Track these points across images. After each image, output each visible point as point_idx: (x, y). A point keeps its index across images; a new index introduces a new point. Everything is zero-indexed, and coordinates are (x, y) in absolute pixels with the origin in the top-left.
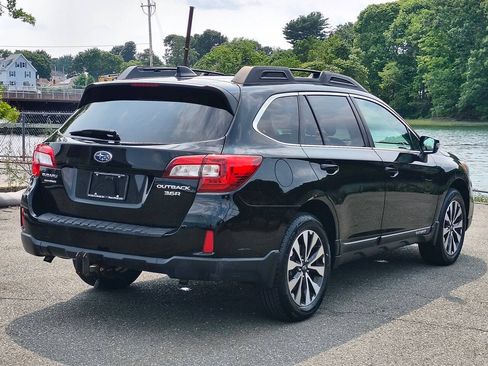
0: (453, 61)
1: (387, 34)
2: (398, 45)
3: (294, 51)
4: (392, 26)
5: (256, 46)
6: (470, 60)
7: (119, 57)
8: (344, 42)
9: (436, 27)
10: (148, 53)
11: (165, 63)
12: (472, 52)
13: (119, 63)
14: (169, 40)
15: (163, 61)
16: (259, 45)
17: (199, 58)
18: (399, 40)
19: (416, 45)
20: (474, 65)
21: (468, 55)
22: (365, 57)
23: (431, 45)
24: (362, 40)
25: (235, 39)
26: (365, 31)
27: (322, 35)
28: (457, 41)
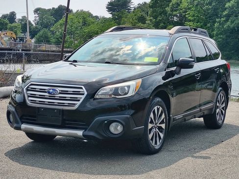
0: (206, 25)
1: (168, 9)
2: (174, 16)
3: (113, 18)
4: (171, 4)
5: (90, 15)
6: (216, 25)
7: (6, 21)
8: (143, 14)
9: (197, 5)
10: (24, 19)
11: (34, 25)
12: (217, 20)
13: (6, 24)
14: (37, 11)
15: (33, 23)
16: (92, 15)
17: (56, 22)
18: (175, 13)
19: (185, 16)
20: (218, 28)
21: (215, 22)
22: (155, 22)
23: (194, 16)
24: (153, 12)
25: (78, 11)
26: (155, 7)
27: (129, 9)
28: (208, 13)
